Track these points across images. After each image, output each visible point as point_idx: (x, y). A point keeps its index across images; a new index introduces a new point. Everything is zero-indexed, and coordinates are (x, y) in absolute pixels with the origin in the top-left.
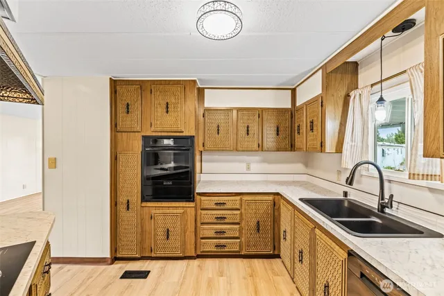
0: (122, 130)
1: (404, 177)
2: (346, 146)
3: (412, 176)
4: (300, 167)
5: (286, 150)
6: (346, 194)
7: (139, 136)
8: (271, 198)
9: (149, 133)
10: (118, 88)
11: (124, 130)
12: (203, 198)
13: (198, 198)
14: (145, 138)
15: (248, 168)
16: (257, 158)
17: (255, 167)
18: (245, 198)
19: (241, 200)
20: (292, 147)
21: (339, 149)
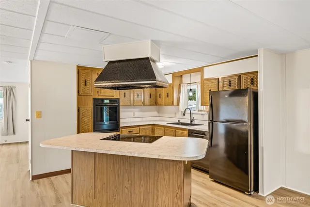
0: (82, 95)
1: (197, 112)
2: (180, 103)
3: (198, 111)
4: (155, 113)
5: (153, 105)
6: (179, 121)
7: (92, 98)
8: (150, 127)
9: (97, 97)
10: (80, 71)
11: (84, 94)
12: (123, 129)
13: (121, 129)
14: (94, 99)
15: (134, 115)
16: (137, 109)
17: (137, 114)
18: (141, 128)
19: (139, 129)
20: (156, 104)
21: (178, 104)
